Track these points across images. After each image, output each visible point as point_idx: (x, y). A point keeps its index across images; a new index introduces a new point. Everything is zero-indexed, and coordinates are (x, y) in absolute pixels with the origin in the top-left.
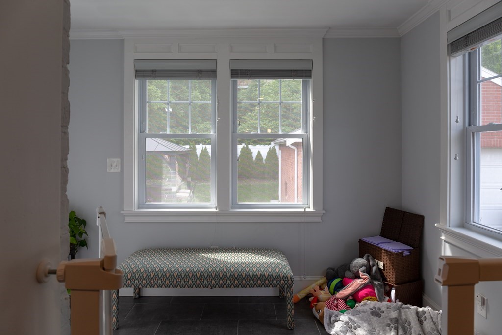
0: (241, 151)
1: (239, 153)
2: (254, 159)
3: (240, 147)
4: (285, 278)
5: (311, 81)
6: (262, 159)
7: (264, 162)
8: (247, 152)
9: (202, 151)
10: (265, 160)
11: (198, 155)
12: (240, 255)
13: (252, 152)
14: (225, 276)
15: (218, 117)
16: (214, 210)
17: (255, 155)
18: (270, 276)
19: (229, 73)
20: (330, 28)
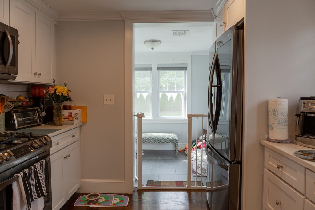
0: (162, 96)
1: (160, 97)
2: (169, 100)
3: (161, 94)
4: (175, 140)
5: (187, 71)
6: (173, 100)
7: (174, 102)
8: (164, 96)
9: (140, 96)
10: (175, 101)
11: (138, 98)
12: (160, 133)
13: (168, 96)
14: (155, 139)
15: (153, 85)
16: (151, 119)
17: (169, 98)
18: (170, 139)
19: (157, 69)
20: (194, 52)
